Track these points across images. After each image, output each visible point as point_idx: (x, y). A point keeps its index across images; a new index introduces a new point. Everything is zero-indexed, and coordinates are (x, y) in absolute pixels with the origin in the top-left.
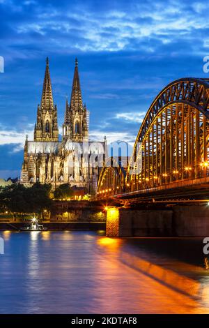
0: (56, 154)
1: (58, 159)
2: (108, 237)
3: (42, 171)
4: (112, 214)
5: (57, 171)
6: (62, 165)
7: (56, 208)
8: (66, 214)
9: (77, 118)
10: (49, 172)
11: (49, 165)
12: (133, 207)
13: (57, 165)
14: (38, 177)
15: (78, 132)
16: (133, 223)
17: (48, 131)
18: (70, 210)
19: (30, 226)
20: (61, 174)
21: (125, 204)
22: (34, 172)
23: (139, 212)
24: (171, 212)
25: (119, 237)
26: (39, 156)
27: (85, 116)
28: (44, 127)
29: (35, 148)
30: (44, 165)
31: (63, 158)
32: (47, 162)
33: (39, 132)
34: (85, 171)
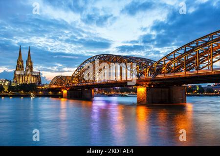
0: (25, 75)
2: (64, 98)
3: (21, 80)
4: (65, 92)
5: (26, 80)
6: (28, 78)
8: (40, 92)
9: (30, 64)
10: (23, 80)
11: (23, 78)
13: (26, 78)
16: (71, 94)
17: (21, 68)
20: (27, 81)
22: (18, 80)
23: (72, 91)
26: (19, 75)
29: (18, 73)
30: (21, 78)
31: (28, 76)
33: (18, 68)
34: (35, 80)
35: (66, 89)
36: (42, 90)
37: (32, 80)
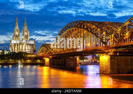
0: (20, 44)
1: (21, 45)
2: (46, 66)
3: (16, 49)
4: (47, 60)
5: (21, 48)
6: (22, 47)
7: (25, 59)
8: (28, 60)
9: (26, 34)
10: (18, 49)
11: (18, 47)
12: (53, 58)
13: (21, 47)
14: (15, 50)
15: (26, 37)
16: (53, 62)
17: (17, 37)
18: (30, 59)
19: (18, 64)
20: (22, 49)
21: (51, 57)
23: (55, 59)
24: (64, 59)
25: (49, 66)
26: (15, 44)
27: (28, 33)
28: (16, 36)
29: (13, 42)
30: (17, 47)
31: (23, 45)
32: (17, 46)
33: (14, 37)
34: (29, 49)
35: (48, 57)
36: (30, 58)
37: (27, 48)
